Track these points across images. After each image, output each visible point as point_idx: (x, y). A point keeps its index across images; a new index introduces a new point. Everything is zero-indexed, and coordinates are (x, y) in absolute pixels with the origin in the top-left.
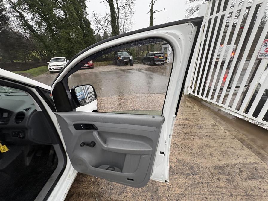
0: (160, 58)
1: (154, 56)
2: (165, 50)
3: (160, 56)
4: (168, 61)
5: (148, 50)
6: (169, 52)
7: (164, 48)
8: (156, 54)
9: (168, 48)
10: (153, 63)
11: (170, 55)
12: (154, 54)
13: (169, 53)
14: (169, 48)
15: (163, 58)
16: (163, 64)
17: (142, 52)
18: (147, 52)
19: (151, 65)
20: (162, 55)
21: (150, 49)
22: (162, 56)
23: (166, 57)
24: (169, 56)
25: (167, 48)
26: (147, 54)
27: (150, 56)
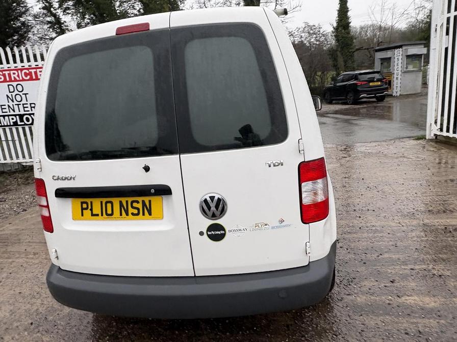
0: (371, 84)
1: (355, 82)
2: (385, 64)
3: (372, 80)
4: (395, 91)
5: (336, 67)
6: (396, 67)
7: (382, 59)
8: (360, 77)
9: (392, 59)
10: (353, 99)
11: (399, 77)
12: (356, 77)
13: (396, 72)
14: (396, 60)
15: (379, 83)
16: (381, 99)
17: (319, 73)
18: (335, 73)
19: (348, 104)
20: (377, 76)
21: (343, 64)
22: (378, 80)
23: (390, 82)
24: (397, 79)
25: (390, 58)
26: (334, 79)
27: (343, 81)
